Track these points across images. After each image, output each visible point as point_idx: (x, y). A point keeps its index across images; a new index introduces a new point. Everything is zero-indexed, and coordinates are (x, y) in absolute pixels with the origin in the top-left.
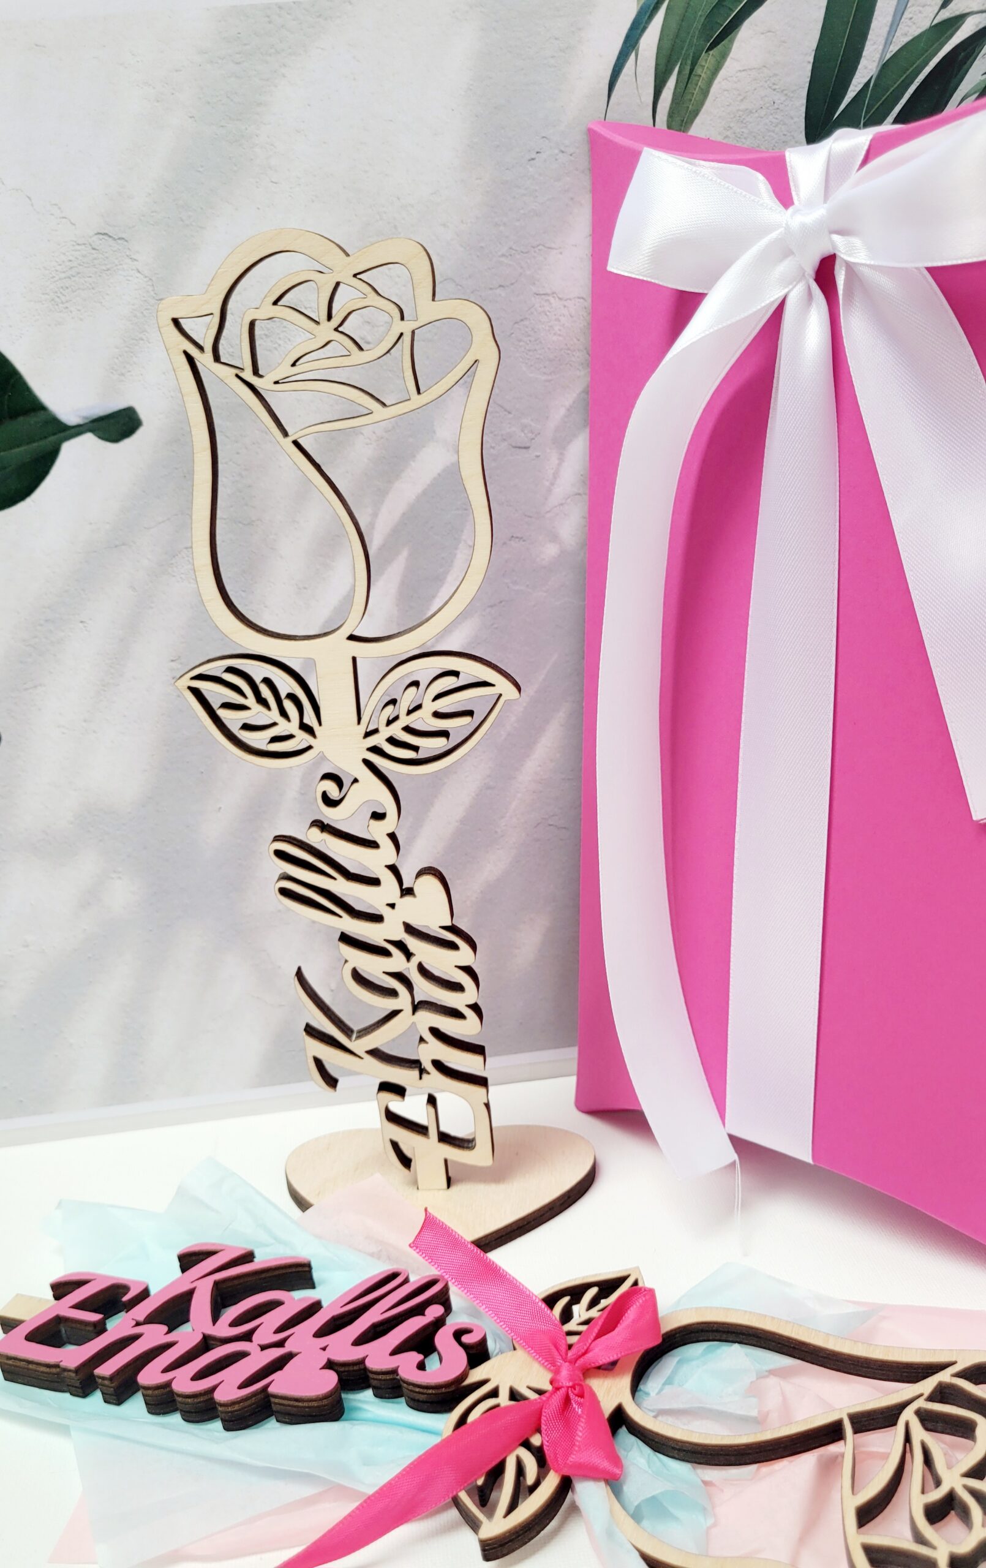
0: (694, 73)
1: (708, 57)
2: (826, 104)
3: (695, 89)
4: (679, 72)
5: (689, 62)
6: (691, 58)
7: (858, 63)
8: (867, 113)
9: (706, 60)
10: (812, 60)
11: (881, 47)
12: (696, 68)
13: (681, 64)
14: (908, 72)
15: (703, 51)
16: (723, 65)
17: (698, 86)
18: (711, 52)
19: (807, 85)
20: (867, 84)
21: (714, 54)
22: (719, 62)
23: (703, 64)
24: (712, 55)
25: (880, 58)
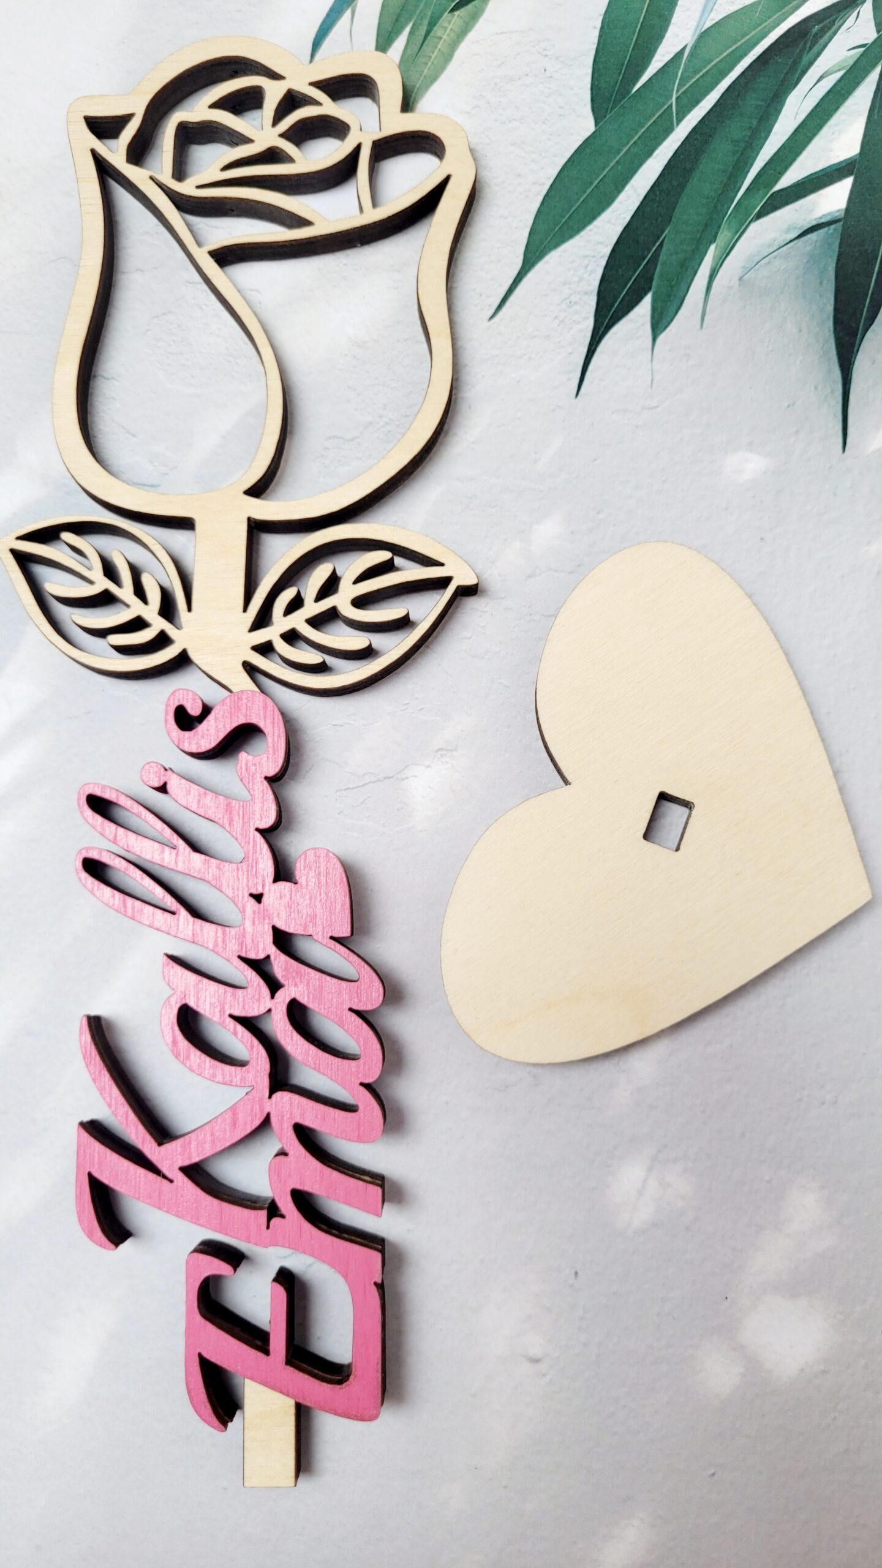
0: (432, 34)
1: (453, 18)
2: (622, 75)
3: (433, 52)
4: (411, 33)
5: (426, 22)
6: (428, 18)
7: (666, 30)
8: (680, 85)
9: (450, 22)
10: (599, 25)
11: (697, 15)
12: (435, 28)
13: (414, 24)
14: (739, 43)
15: (446, 10)
16: (473, 26)
17: (437, 50)
18: (457, 13)
19: (593, 52)
20: (679, 55)
21: (461, 15)
22: (467, 24)
23: (446, 24)
24: (458, 16)
25: (697, 26)
